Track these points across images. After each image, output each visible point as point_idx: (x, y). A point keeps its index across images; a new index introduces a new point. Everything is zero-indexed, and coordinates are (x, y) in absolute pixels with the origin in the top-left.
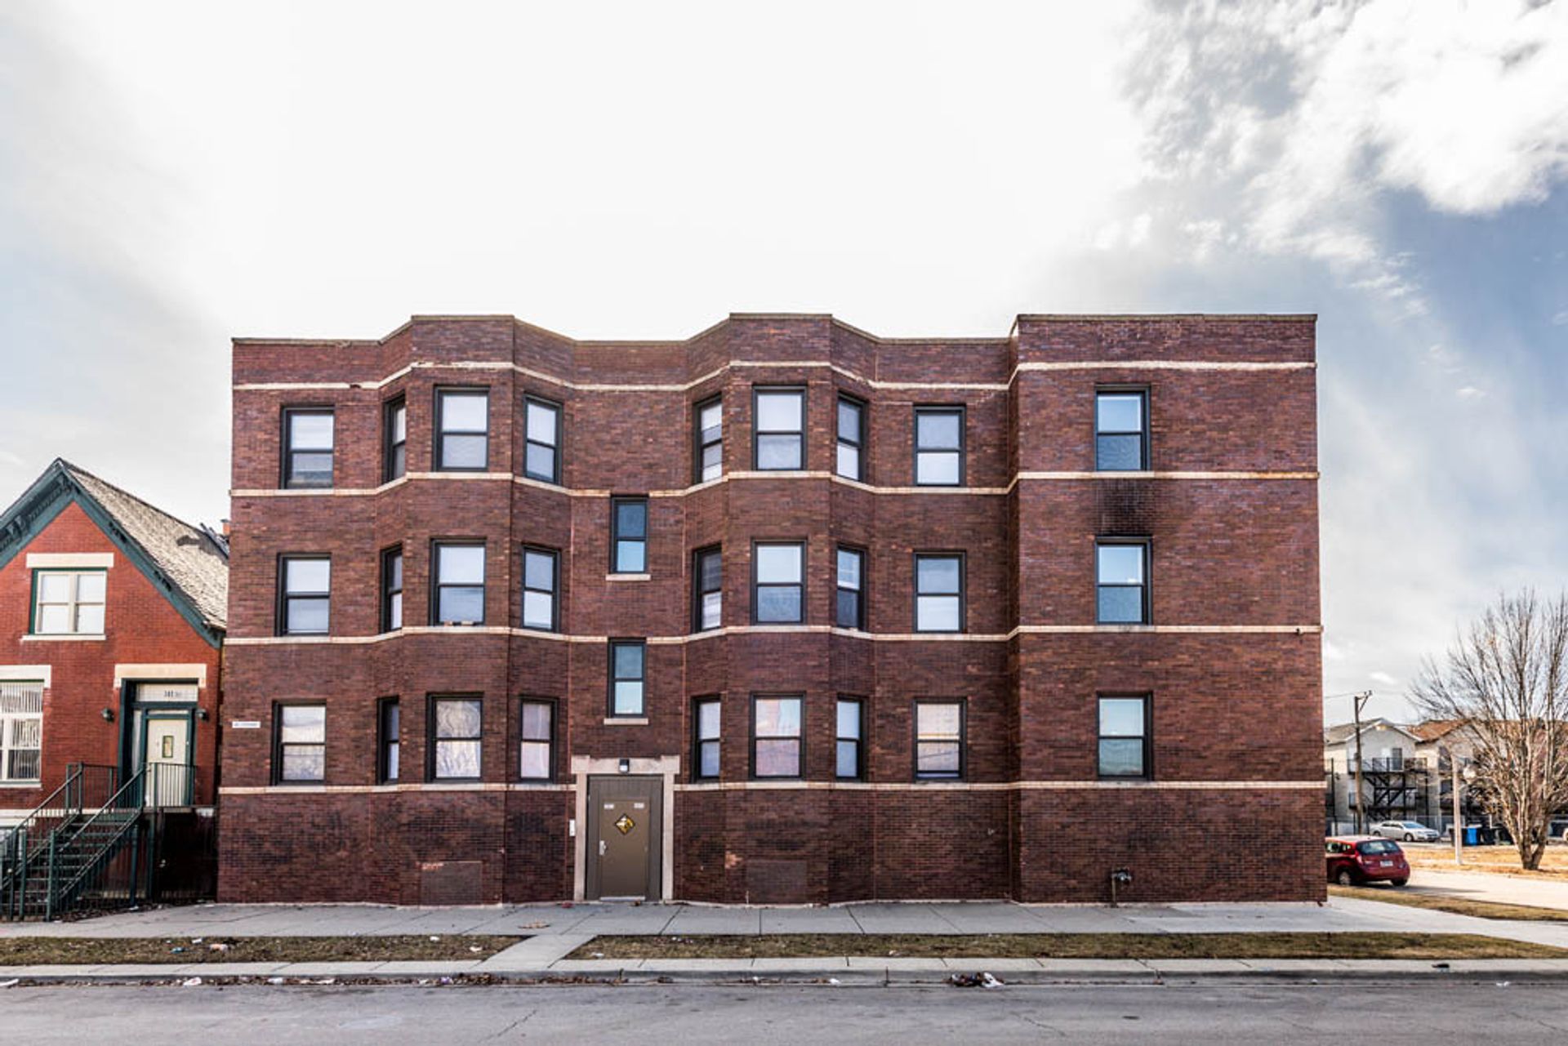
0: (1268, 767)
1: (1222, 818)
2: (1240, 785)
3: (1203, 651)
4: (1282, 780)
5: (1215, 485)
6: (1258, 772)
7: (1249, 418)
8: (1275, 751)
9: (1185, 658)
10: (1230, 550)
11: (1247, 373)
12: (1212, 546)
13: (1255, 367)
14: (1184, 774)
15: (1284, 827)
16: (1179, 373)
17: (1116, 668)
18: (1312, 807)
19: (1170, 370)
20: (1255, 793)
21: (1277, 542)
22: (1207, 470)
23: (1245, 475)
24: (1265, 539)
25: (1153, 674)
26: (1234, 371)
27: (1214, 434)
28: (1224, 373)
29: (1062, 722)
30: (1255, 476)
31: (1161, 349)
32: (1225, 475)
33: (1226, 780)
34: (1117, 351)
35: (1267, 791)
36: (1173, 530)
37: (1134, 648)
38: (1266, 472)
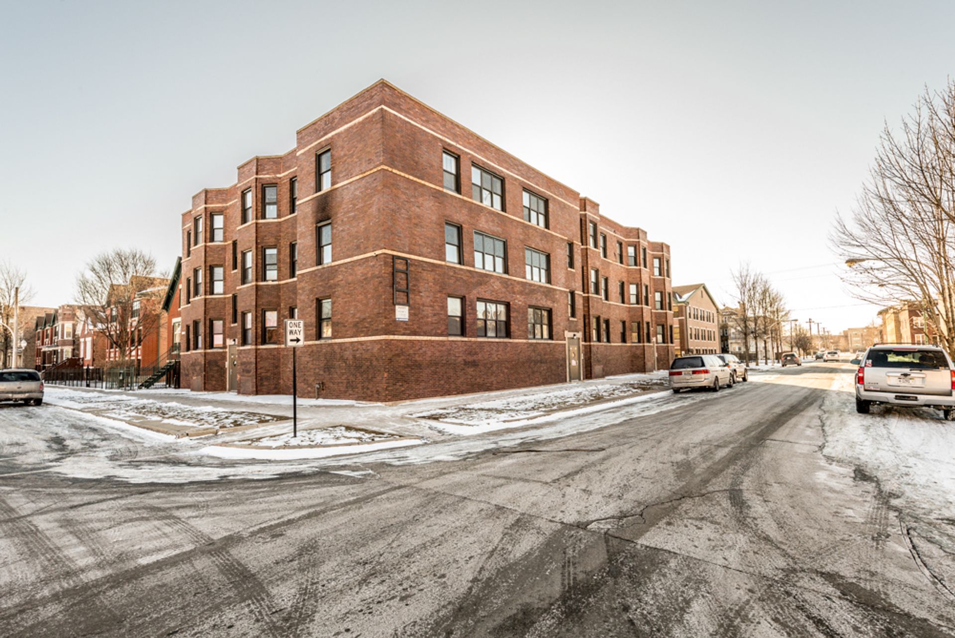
0: (365, 329)
1: (351, 357)
2: (355, 339)
3: (346, 272)
4: (370, 336)
5: (349, 186)
6: (362, 332)
7: (360, 146)
8: (369, 320)
9: (341, 277)
10: (354, 217)
11: (359, 123)
12: (348, 218)
13: (361, 119)
14: (340, 335)
15: (371, 361)
16: (338, 135)
17: (321, 286)
18: (380, 349)
19: (336, 134)
20: (361, 343)
21: (369, 209)
22: (348, 179)
23: (358, 177)
24: (366, 209)
25: (330, 287)
26: (355, 124)
27: (349, 160)
28: (351, 127)
29: (307, 314)
30: (361, 176)
31: (334, 125)
32: (351, 180)
33: (352, 337)
34: (322, 133)
35: (365, 342)
36: (336, 214)
37: (326, 275)
38: (365, 172)
